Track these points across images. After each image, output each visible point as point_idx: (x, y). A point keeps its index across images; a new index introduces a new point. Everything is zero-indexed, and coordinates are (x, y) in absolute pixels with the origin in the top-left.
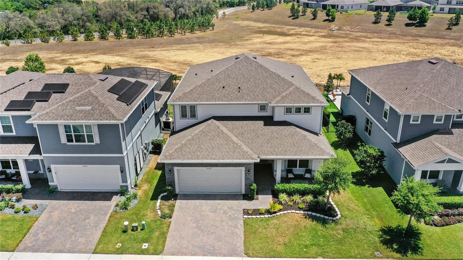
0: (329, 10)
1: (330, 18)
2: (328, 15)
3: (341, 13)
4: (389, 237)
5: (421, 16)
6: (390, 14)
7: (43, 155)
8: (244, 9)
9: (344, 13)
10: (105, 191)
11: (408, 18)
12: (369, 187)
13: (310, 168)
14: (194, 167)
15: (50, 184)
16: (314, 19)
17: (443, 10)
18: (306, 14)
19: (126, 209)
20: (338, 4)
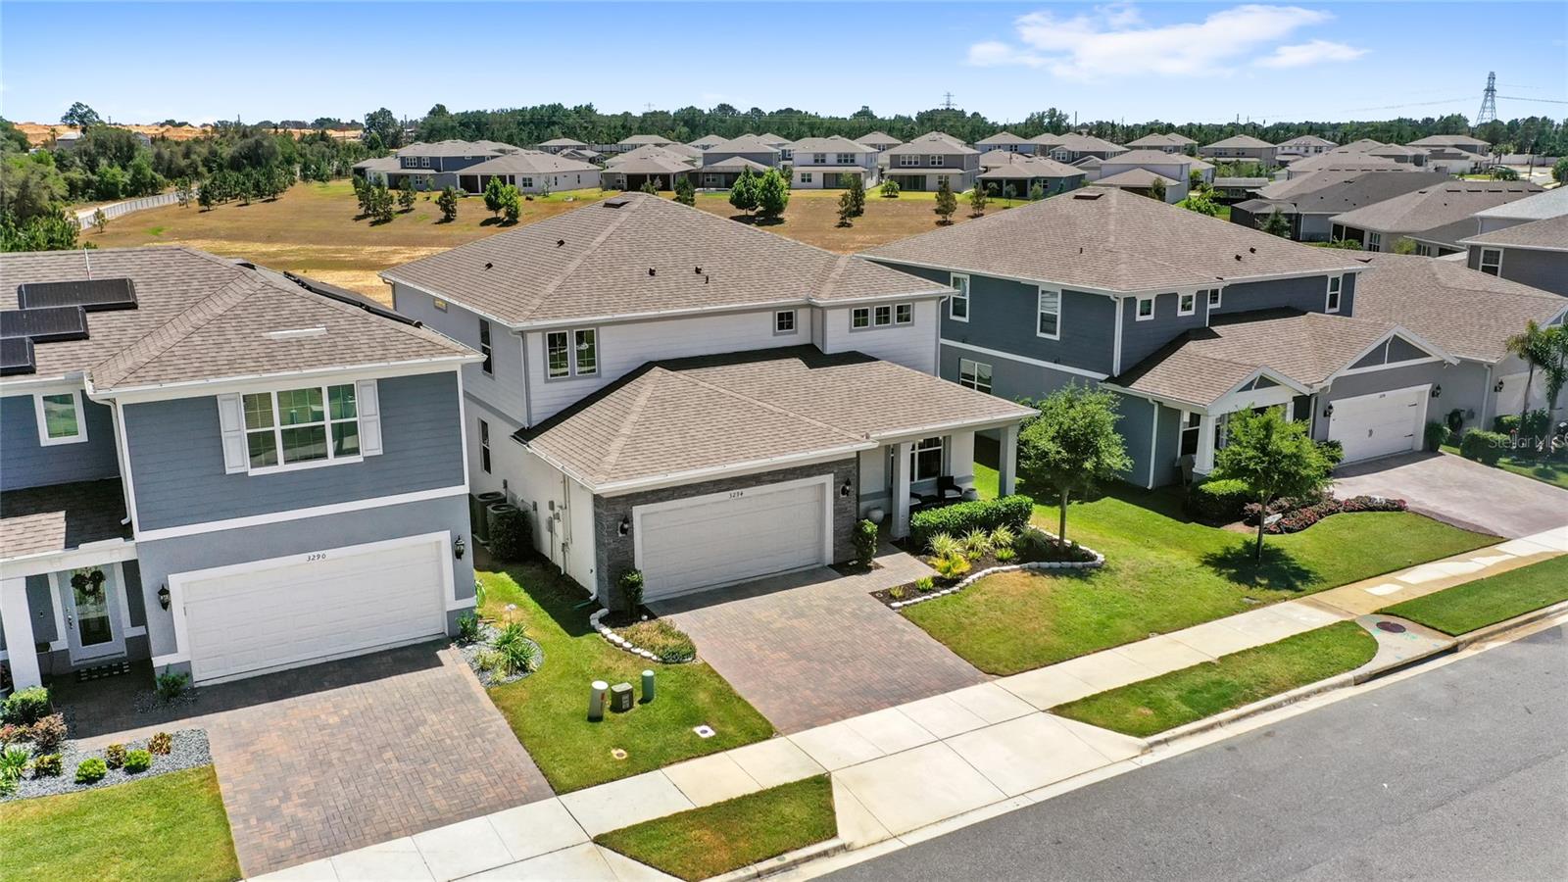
0: (496, 190)
1: (502, 214)
2: (493, 205)
3: (528, 199)
4: (1234, 571)
5: (766, 196)
6: (678, 193)
7: (140, 536)
8: (161, 204)
9: (537, 198)
10: (387, 647)
11: (732, 202)
12: (1082, 503)
13: (946, 475)
14: (693, 495)
15: (159, 661)
16: (448, 220)
17: (810, 180)
18: (413, 206)
19: (524, 669)
20: (512, 172)
